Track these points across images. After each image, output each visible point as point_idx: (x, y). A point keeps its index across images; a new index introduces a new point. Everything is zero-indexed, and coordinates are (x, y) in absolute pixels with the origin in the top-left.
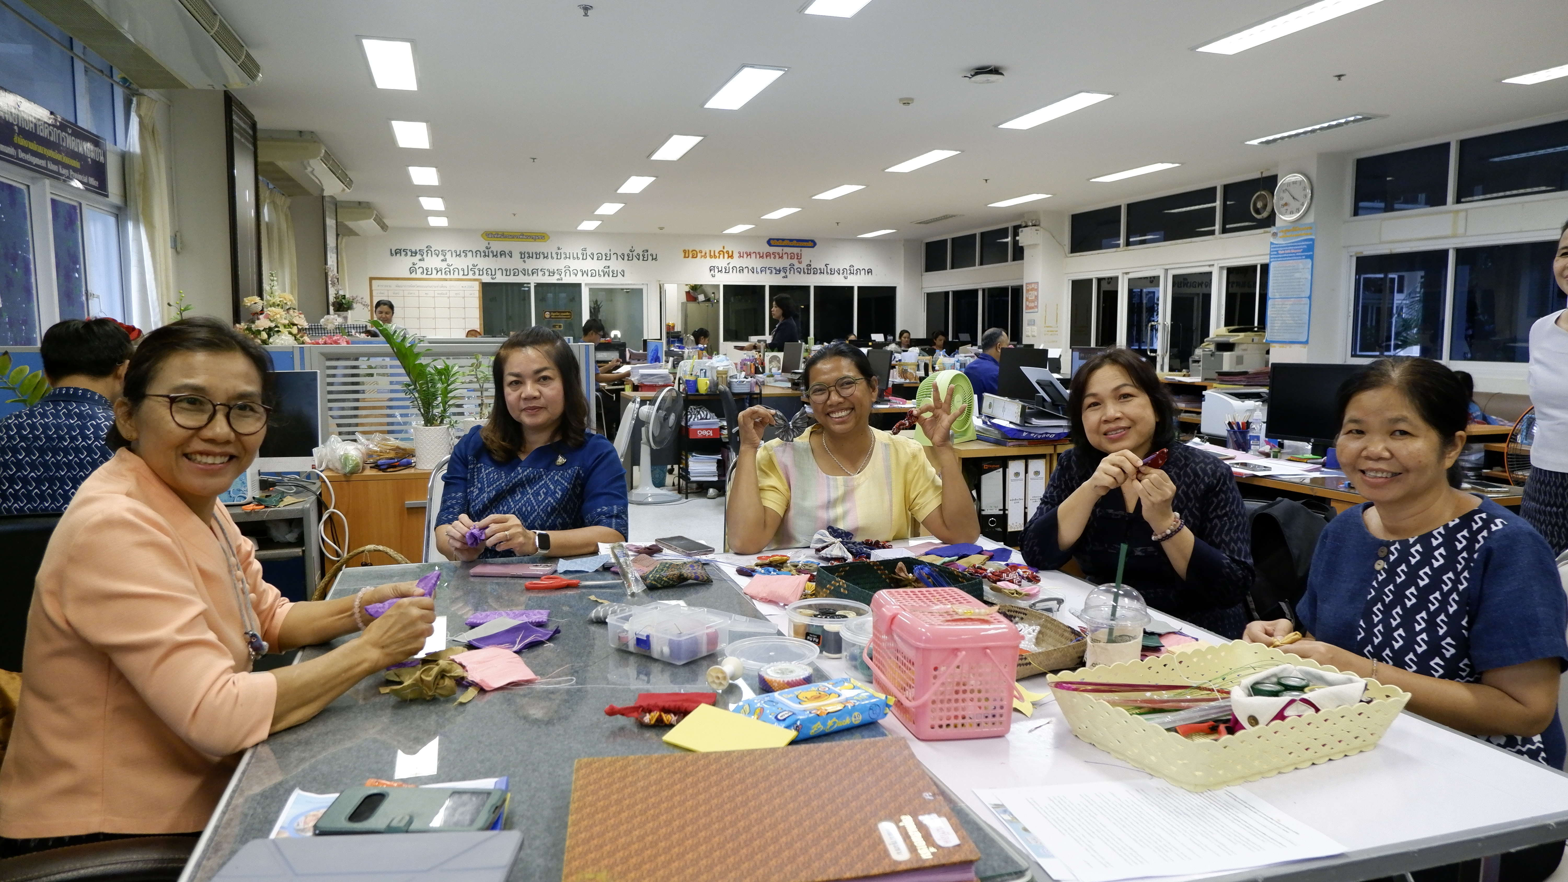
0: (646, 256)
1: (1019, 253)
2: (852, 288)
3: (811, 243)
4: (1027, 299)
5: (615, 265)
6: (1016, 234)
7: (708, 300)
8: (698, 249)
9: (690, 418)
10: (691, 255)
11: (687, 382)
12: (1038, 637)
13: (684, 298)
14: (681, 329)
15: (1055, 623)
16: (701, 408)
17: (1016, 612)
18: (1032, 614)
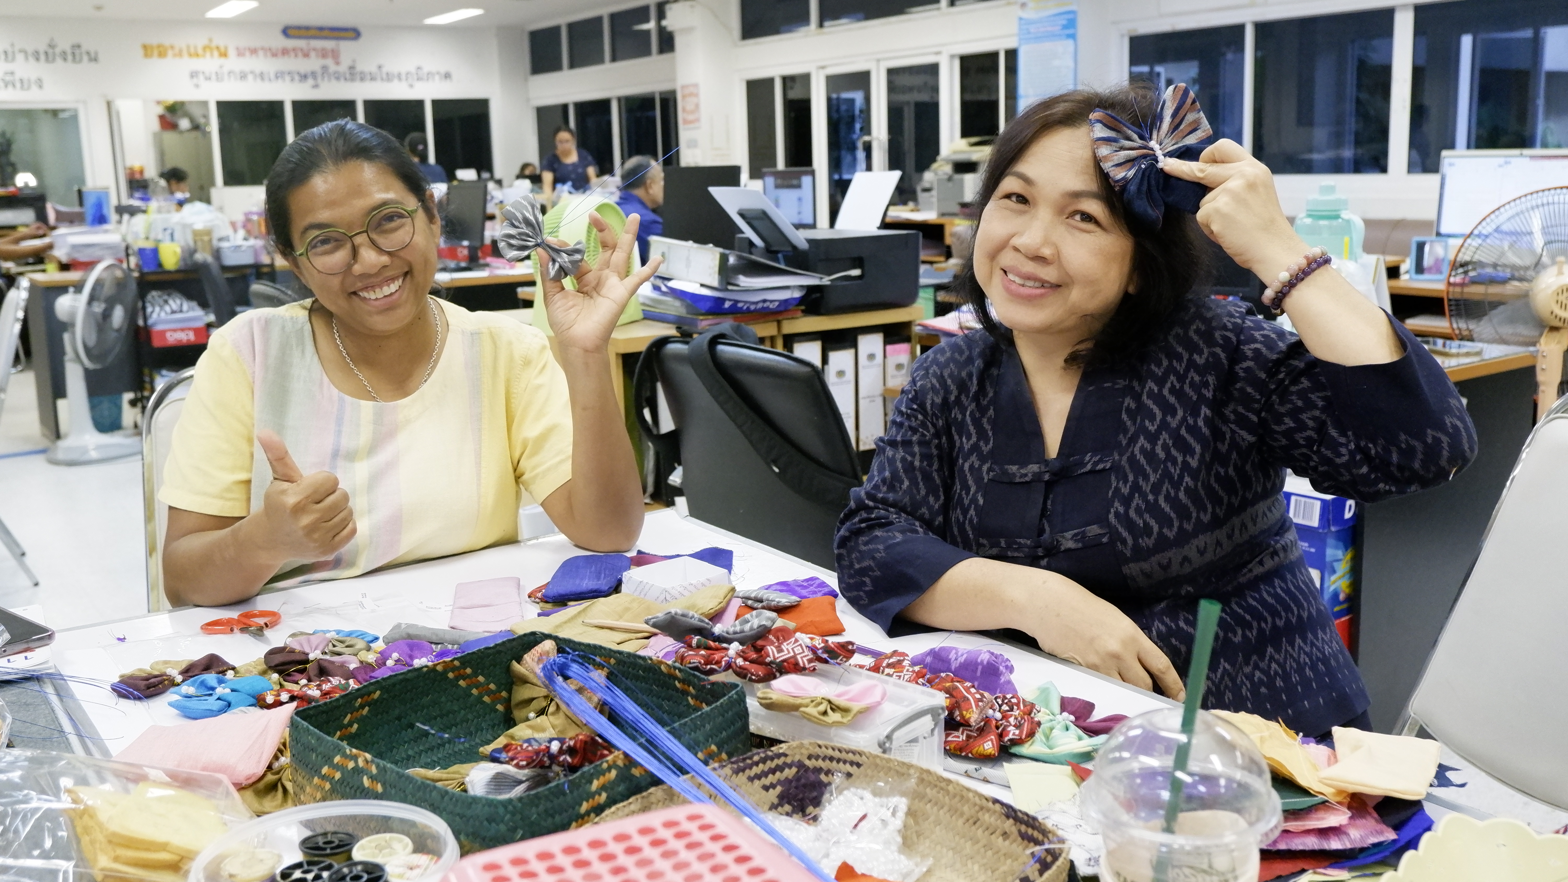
0: (75, 54)
1: (667, 42)
2: (420, 104)
3: (353, 33)
4: (684, 110)
5: (24, 69)
6: (661, 15)
7: (196, 127)
8: (167, 42)
9: (152, 312)
10: (156, 52)
11: (141, 252)
12: (905, 826)
13: (156, 125)
14: (151, 172)
15: (950, 788)
16: (169, 295)
17: (831, 759)
18: (877, 765)
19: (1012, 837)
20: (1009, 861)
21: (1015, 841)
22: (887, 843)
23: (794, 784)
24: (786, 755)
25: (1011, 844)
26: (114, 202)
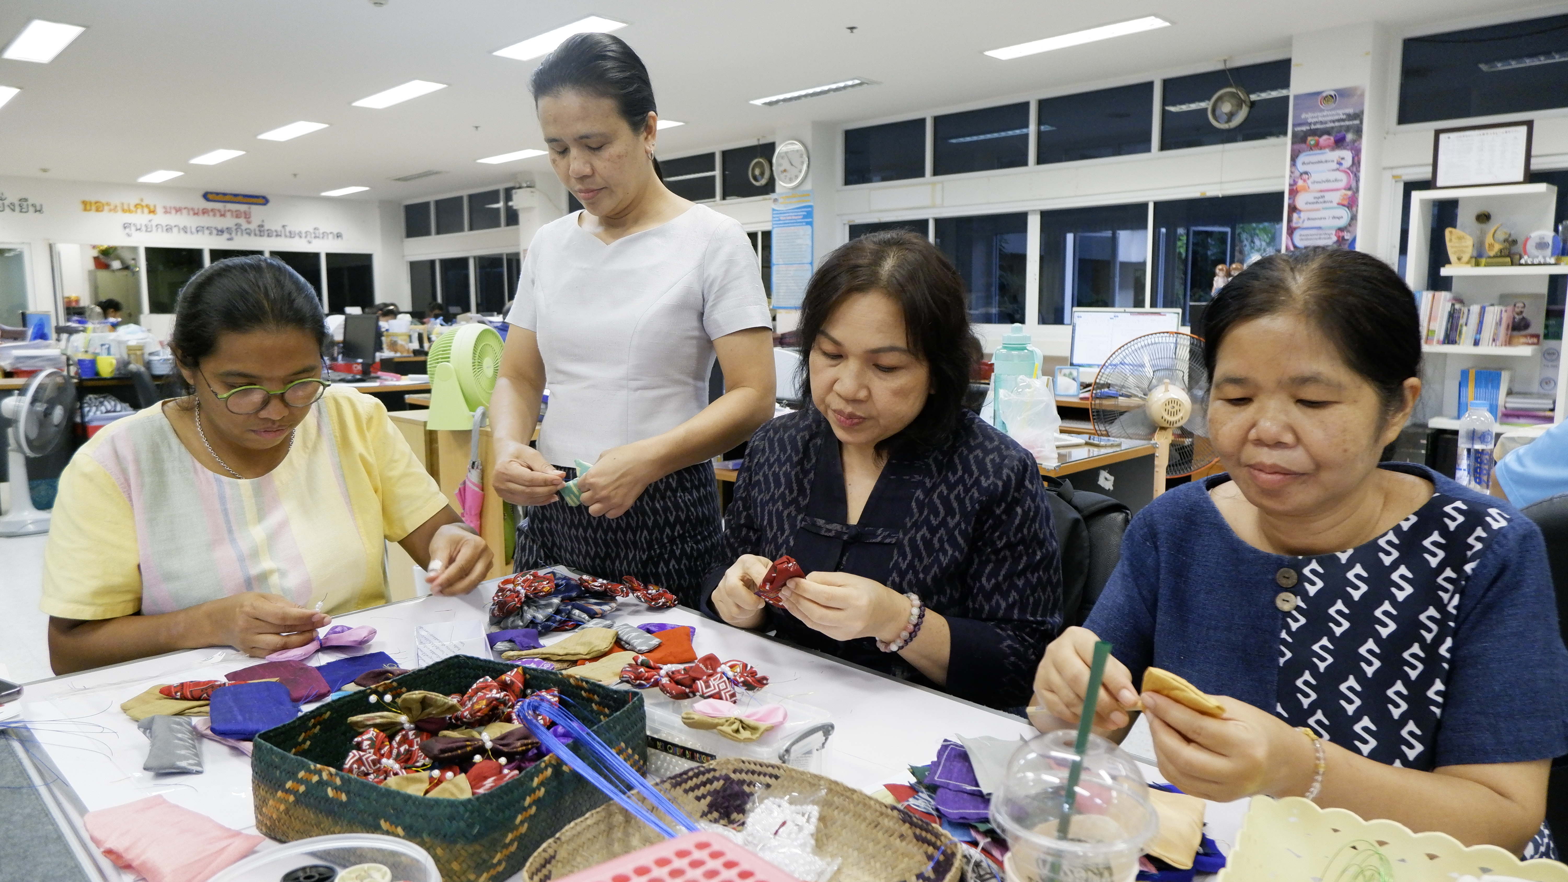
0: (22, 206)
1: (513, 218)
2: (316, 256)
3: (262, 200)
6: (508, 197)
7: (126, 267)
8: (103, 200)
9: (89, 411)
10: (94, 207)
11: (80, 362)
12: (818, 830)
13: (91, 265)
14: (85, 301)
15: (855, 797)
16: (104, 397)
17: (753, 772)
18: (792, 777)
19: (908, 839)
20: (906, 860)
21: (911, 842)
22: (803, 846)
23: (721, 794)
24: (714, 770)
25: (908, 844)
26: (53, 323)
